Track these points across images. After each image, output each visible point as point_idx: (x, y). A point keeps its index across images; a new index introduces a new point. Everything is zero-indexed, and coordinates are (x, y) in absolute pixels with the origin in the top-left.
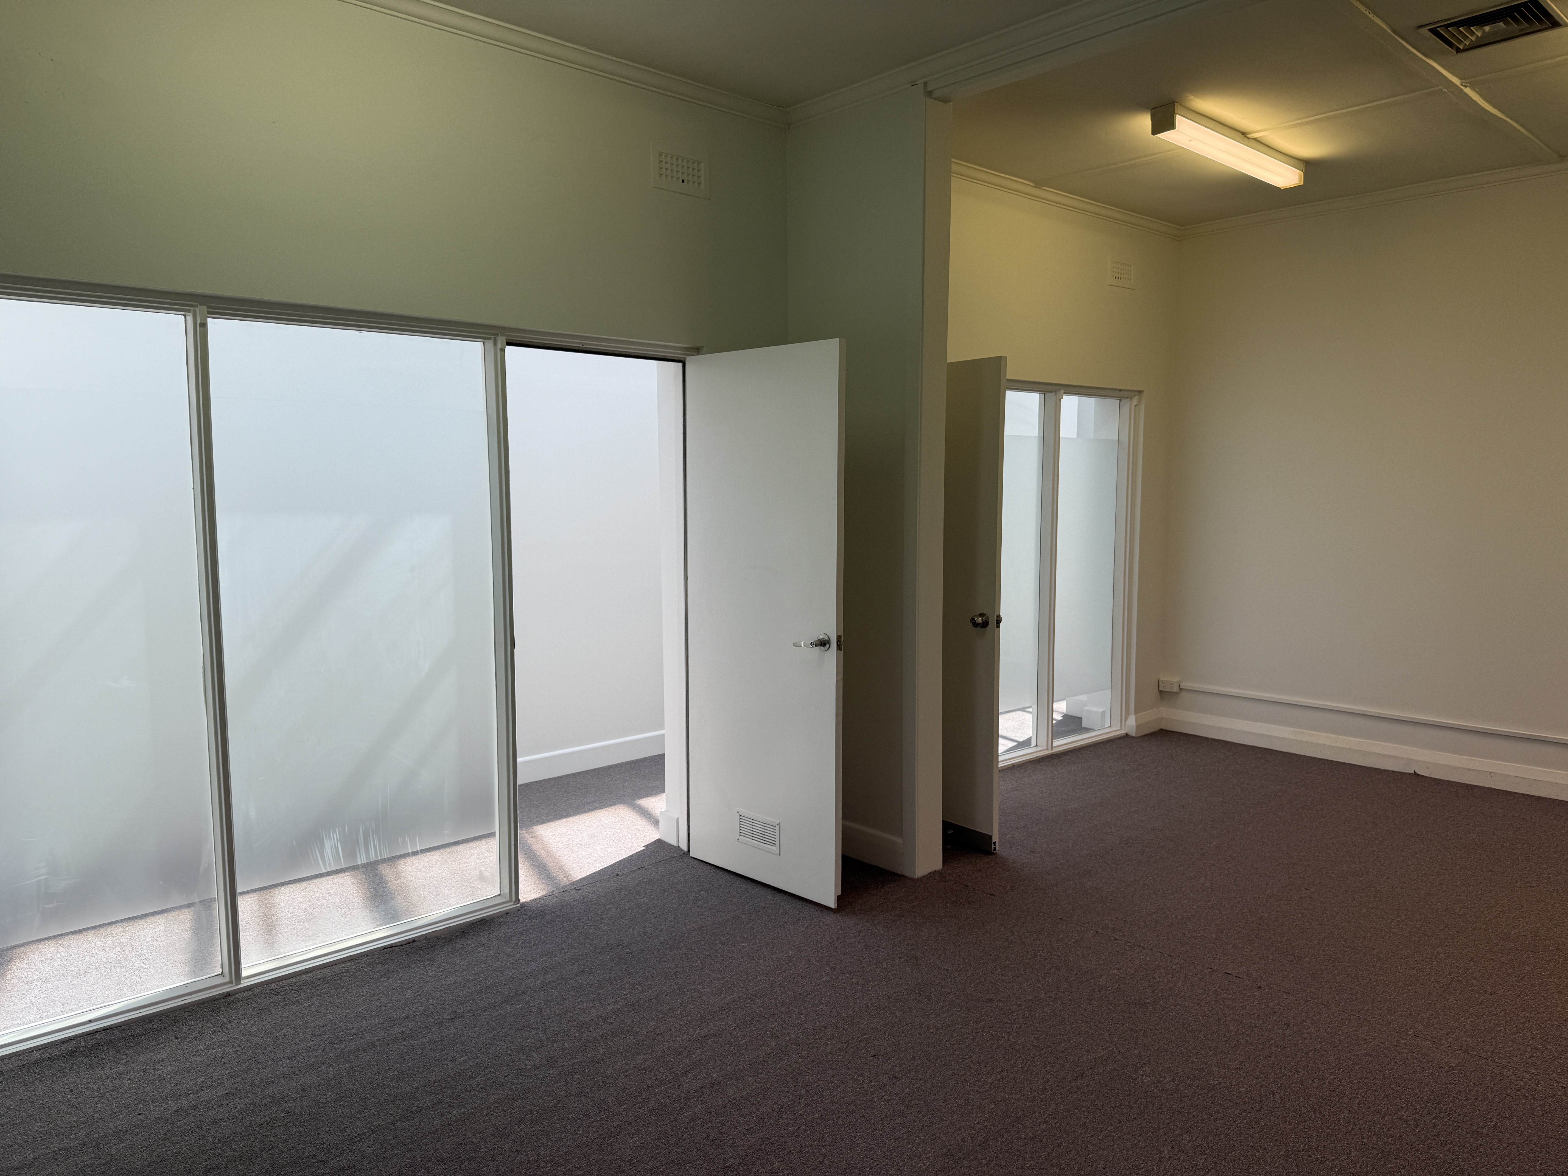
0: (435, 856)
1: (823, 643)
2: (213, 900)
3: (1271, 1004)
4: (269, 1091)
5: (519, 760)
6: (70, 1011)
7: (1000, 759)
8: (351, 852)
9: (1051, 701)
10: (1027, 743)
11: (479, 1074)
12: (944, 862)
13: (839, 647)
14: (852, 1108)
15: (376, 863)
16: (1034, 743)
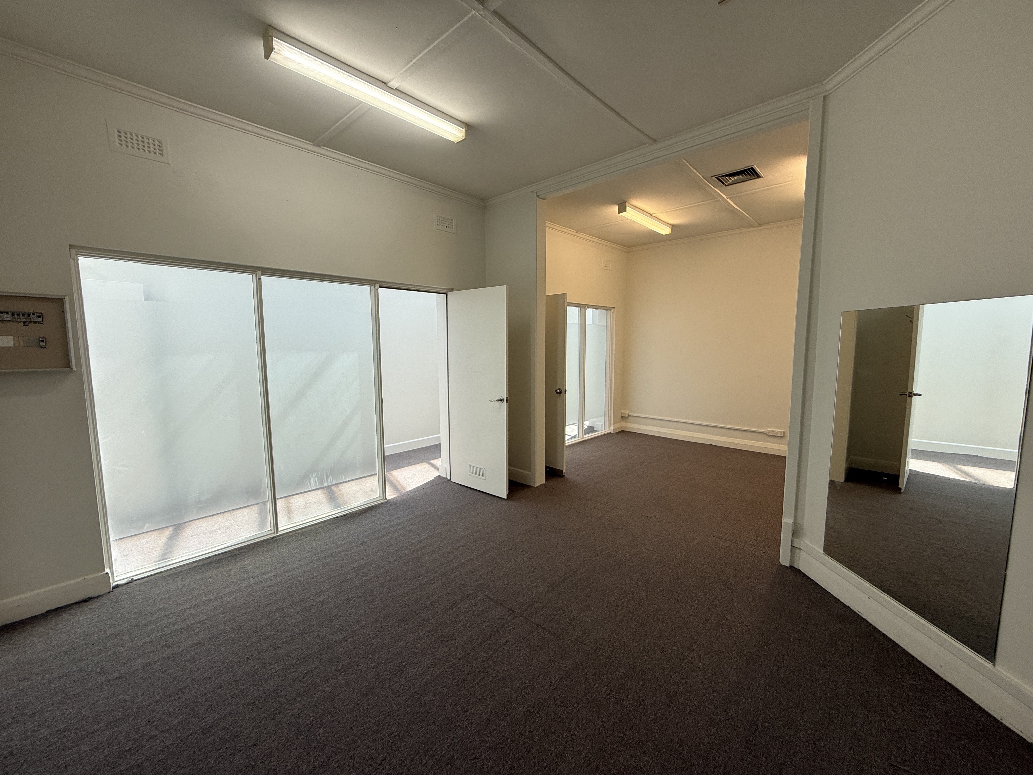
0: (354, 483)
1: (501, 400)
2: (266, 502)
3: (663, 527)
4: (291, 574)
5: (385, 446)
6: (209, 546)
7: (566, 442)
8: (321, 482)
9: (584, 421)
10: (575, 437)
11: (373, 564)
12: (546, 480)
13: (507, 402)
14: (514, 570)
15: (331, 486)
16: (577, 437)
